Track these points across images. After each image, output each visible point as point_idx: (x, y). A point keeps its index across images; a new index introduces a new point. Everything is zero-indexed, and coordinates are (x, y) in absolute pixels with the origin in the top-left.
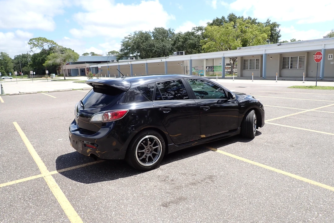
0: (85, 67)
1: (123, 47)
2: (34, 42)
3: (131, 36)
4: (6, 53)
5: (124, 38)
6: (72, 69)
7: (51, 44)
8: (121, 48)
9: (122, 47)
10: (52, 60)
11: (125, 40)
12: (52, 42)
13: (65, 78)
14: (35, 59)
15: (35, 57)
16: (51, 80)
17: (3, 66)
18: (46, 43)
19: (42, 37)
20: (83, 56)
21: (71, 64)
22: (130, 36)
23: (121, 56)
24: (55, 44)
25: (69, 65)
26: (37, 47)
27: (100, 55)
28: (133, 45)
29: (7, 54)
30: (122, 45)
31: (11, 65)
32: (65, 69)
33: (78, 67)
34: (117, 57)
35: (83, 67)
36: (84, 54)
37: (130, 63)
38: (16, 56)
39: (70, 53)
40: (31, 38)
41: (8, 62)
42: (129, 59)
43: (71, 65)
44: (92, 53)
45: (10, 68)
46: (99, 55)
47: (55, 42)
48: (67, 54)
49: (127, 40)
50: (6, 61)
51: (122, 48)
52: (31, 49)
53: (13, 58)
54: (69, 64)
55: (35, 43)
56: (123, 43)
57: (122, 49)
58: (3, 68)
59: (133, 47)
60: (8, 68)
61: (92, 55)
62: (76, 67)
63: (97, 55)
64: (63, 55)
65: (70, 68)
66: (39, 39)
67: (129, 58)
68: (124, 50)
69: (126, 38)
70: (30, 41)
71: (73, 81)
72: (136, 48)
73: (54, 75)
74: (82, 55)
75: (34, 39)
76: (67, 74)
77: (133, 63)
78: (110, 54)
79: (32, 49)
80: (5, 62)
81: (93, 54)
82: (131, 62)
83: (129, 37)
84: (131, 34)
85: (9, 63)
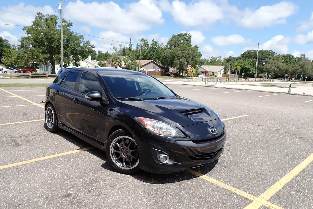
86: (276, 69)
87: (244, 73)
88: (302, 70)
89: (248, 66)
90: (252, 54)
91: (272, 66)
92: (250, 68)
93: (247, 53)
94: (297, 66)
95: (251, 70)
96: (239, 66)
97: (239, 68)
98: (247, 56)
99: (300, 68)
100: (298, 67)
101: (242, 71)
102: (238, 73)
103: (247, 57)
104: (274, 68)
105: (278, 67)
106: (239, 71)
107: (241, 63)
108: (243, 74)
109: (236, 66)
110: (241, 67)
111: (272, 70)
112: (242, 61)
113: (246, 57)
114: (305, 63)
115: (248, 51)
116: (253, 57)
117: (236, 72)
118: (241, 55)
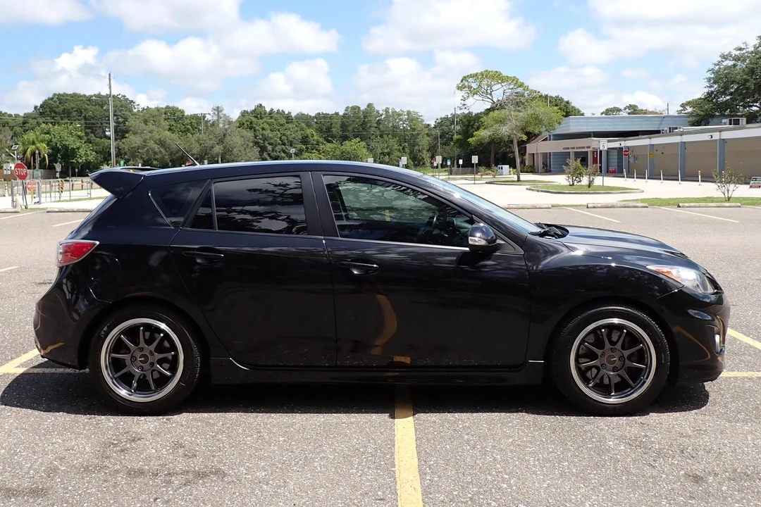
0: (589, 147)
1: (716, 86)
2: (471, 84)
3: (744, 51)
4: (416, 113)
5: (720, 59)
6: (555, 154)
7: (512, 86)
8: (706, 90)
9: (711, 87)
10: (491, 129)
11: (724, 64)
12: (514, 80)
13: (519, 177)
14: (468, 126)
15: (469, 121)
16: (485, 182)
17: (406, 144)
18: (499, 86)
19: (491, 70)
20: (604, 115)
21: (554, 140)
22: (741, 49)
23: (706, 115)
24: (521, 85)
25: (548, 142)
26: (475, 96)
27: (656, 113)
28: (745, 79)
29: (420, 114)
30: (709, 80)
31: (424, 142)
32: (535, 152)
33: (570, 147)
34: (691, 119)
35: (584, 148)
36: (608, 112)
37: (716, 136)
38: (440, 121)
39: (537, 109)
40: (466, 75)
41: (418, 134)
42: (725, 124)
43: (552, 141)
44: (630, 107)
45: (421, 148)
46: (652, 113)
47: (521, 80)
48: (530, 111)
49: (730, 63)
50: (414, 133)
51: (712, 89)
52: (463, 102)
53: (433, 124)
54: (548, 138)
55: (474, 86)
56: (716, 73)
57: (712, 92)
58: (407, 150)
59: (745, 84)
60: (417, 148)
61: (629, 114)
62: (564, 149)
63: (645, 112)
64: (520, 114)
65: (548, 151)
66: (485, 75)
67: (724, 121)
68: (716, 95)
69: (725, 57)
70: (462, 81)
71: (528, 187)
72: (753, 87)
73: (506, 167)
74: (602, 114)
75: (471, 76)
76: (541, 166)
77: (727, 135)
78: (688, 107)
79: (465, 102)
80: (412, 134)
81: (633, 109)
82: (720, 131)
83: (738, 53)
84: (745, 43)
85: (421, 136)
86: (156, 147)
87: (60, 163)
88: (221, 147)
89: (72, 142)
90: (73, 106)
91: (145, 141)
92: (78, 148)
93: (55, 102)
94: (211, 139)
95: (82, 151)
96: (42, 142)
97: (45, 149)
98: (57, 110)
99: (218, 144)
100: (211, 142)
101: (53, 158)
102: (40, 164)
103: (55, 112)
104: (152, 144)
105: (162, 143)
106: (45, 157)
107: (46, 133)
108: (58, 167)
109: (33, 143)
110: (48, 145)
111: (148, 151)
112: (51, 125)
113: (53, 114)
114: (226, 130)
115: (55, 95)
116: (74, 114)
117: (34, 162)
118: (36, 107)
